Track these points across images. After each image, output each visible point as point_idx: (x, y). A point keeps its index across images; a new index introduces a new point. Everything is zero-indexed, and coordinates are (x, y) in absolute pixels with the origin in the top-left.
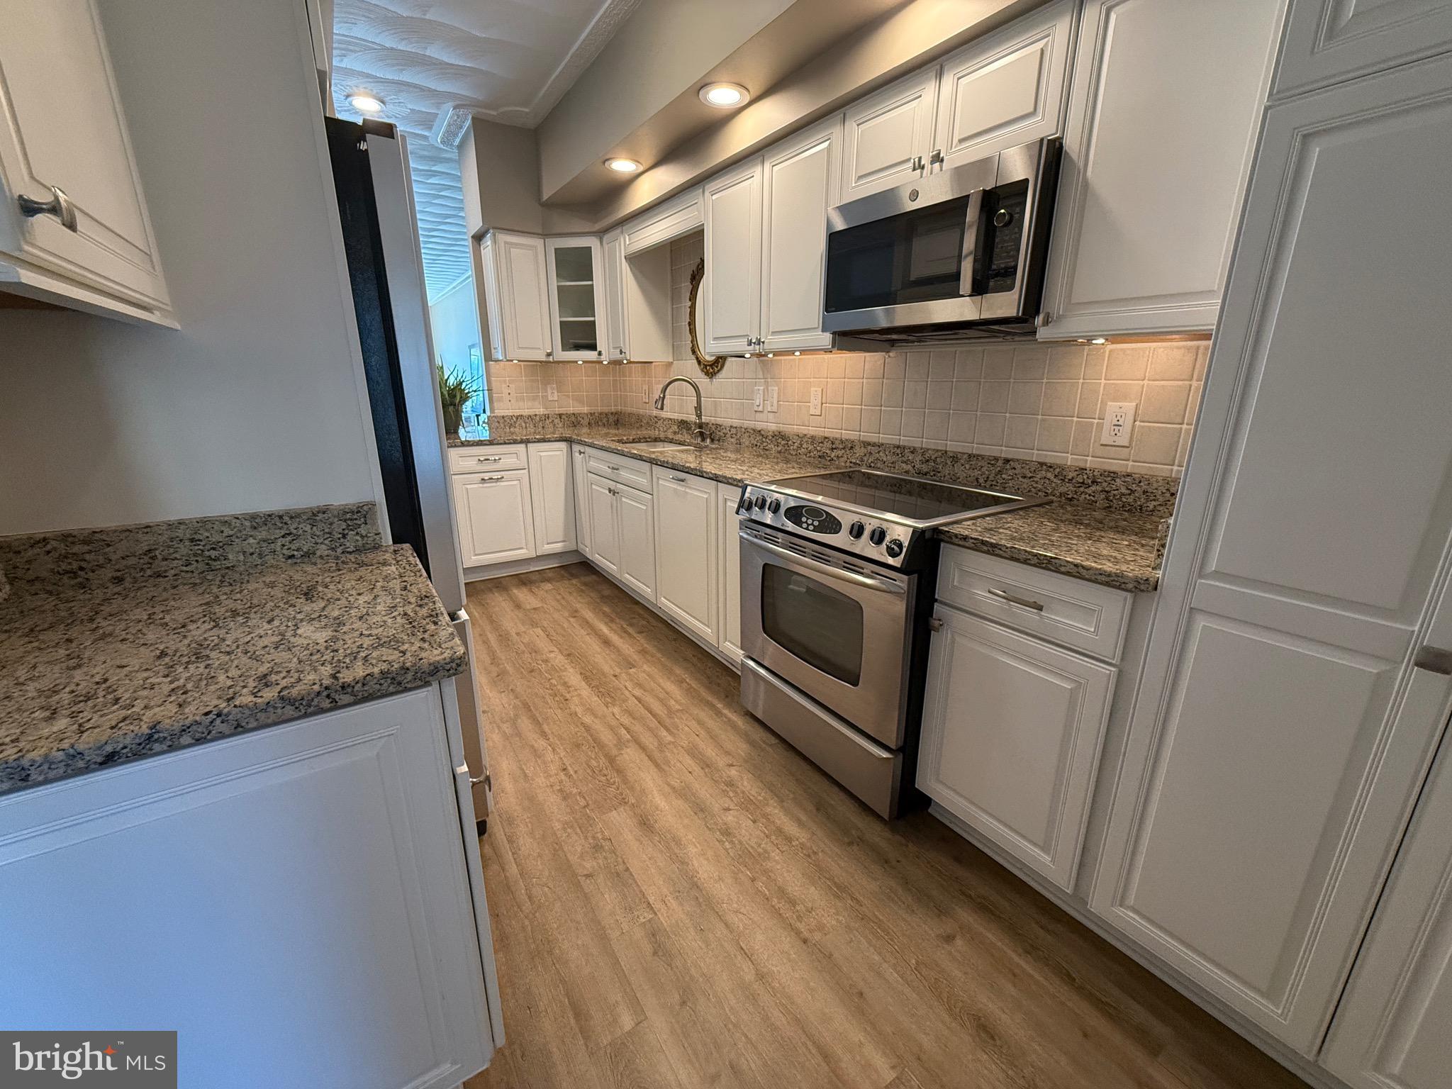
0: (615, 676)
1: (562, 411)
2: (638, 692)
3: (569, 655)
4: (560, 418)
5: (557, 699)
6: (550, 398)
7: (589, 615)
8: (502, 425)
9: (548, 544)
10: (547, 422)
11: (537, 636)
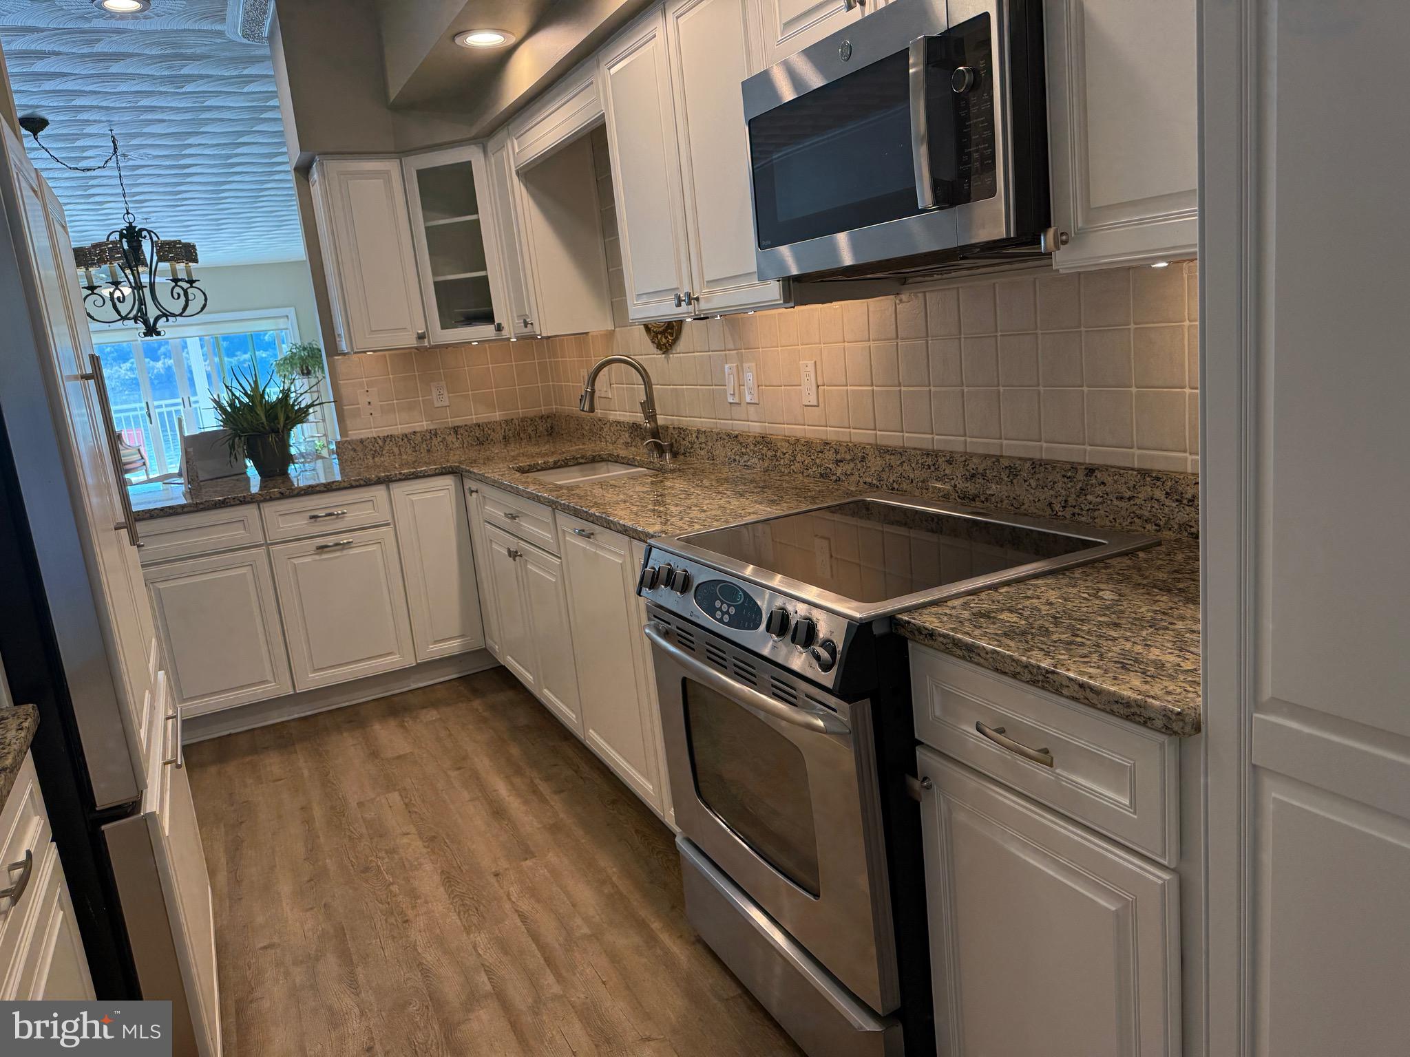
0: (497, 875)
1: (458, 421)
2: (525, 905)
3: (433, 839)
4: (456, 433)
5: (392, 920)
6: (437, 405)
7: (483, 763)
8: (361, 454)
9: (436, 642)
10: (435, 441)
11: (390, 810)
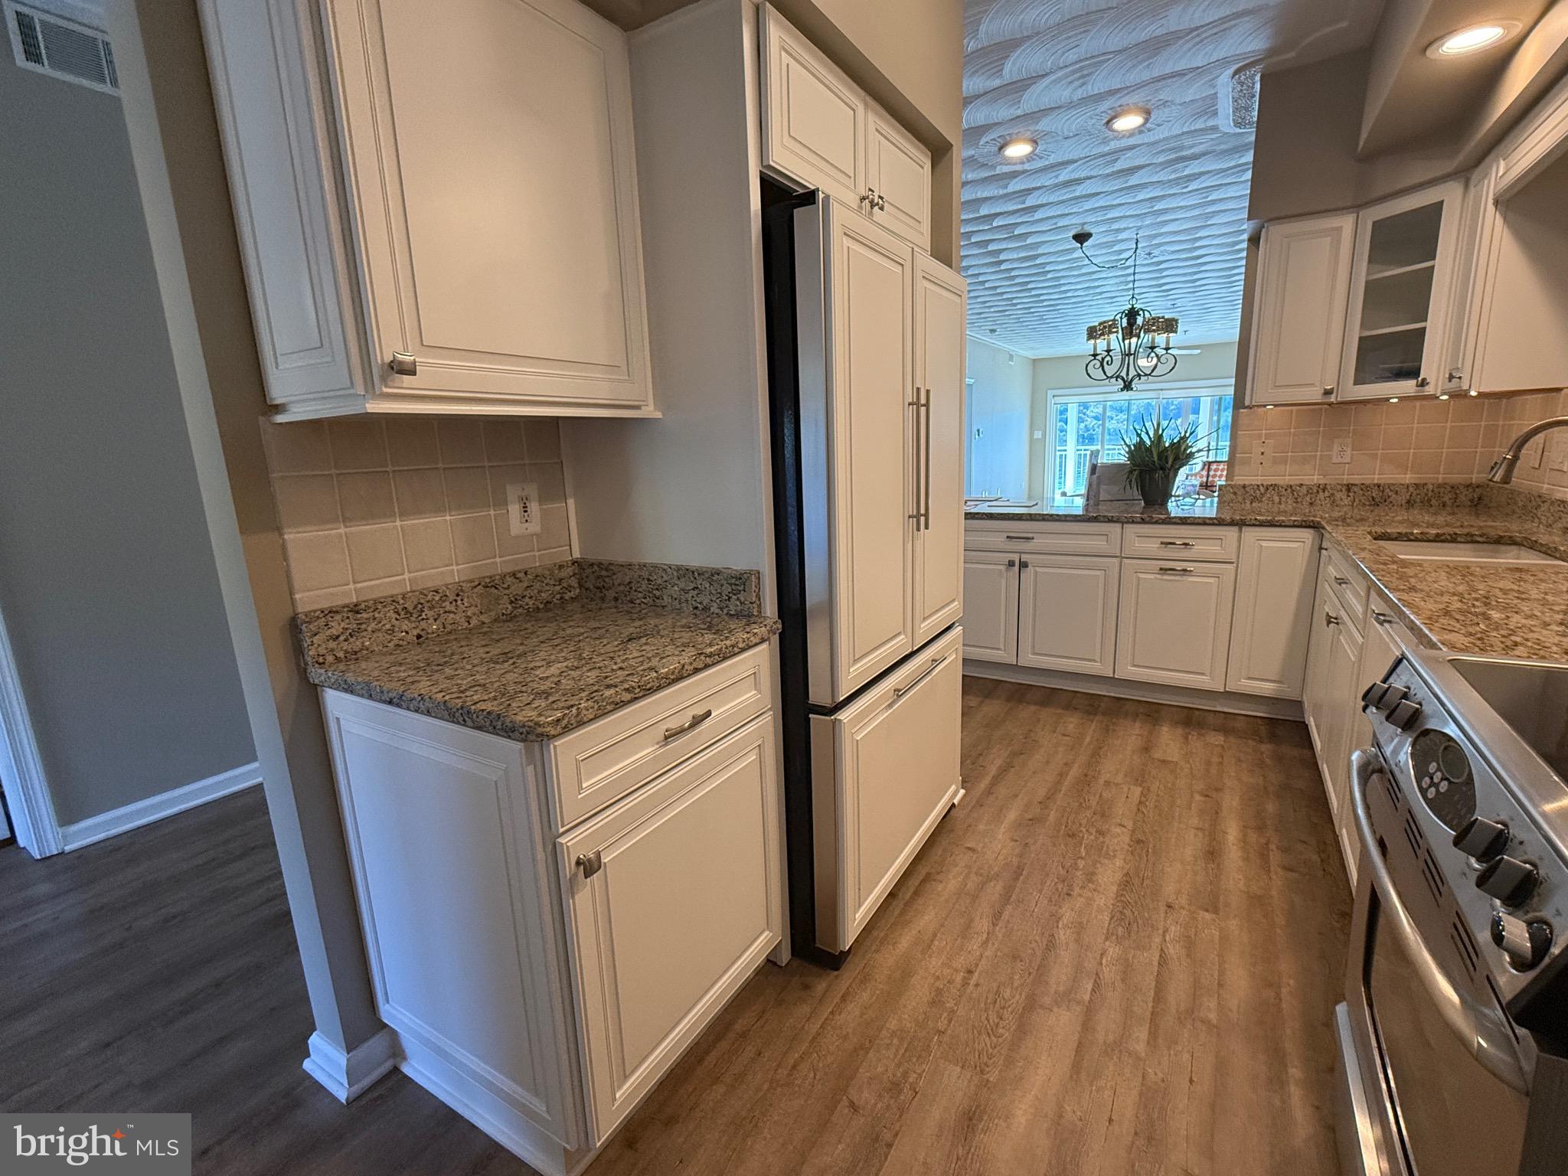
0: (1169, 906)
1: (1356, 479)
3: (1139, 841)
4: (1349, 490)
5: (1060, 886)
6: (1335, 460)
7: (1231, 801)
8: (1240, 499)
9: (1249, 678)
10: (1321, 495)
